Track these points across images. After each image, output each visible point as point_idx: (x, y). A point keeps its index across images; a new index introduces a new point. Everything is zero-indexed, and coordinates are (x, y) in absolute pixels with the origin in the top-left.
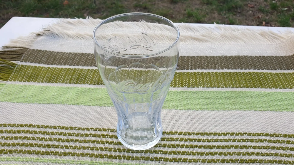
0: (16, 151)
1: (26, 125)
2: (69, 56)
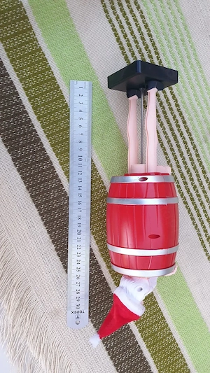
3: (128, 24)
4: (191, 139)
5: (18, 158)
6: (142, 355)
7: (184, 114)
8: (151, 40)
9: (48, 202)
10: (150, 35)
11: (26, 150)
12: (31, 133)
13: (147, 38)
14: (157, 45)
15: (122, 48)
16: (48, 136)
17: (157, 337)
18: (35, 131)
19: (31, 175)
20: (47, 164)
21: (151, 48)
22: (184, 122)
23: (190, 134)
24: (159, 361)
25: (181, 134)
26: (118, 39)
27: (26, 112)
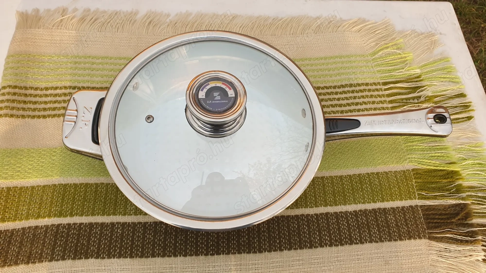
2: (360, 233)
5: (98, 252)
6: (350, 213)
8: (60, 89)
9: (154, 243)
11: (94, 242)
12: (80, 229)
14: (68, 84)
16: (93, 214)
17: (339, 192)
18: (81, 224)
19: (120, 248)
20: (118, 228)
21: (67, 91)
24: (364, 199)
27: (59, 225)
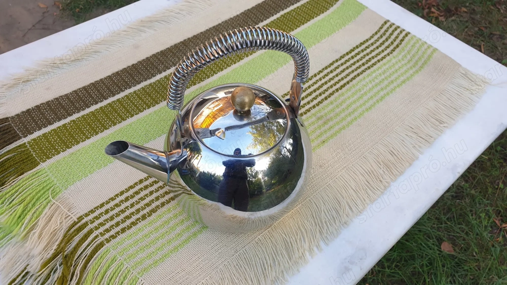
0: (158, 207)
1: (136, 184)
3: (377, 48)
4: (314, 107)
7: (332, 98)
8: (376, 62)
10: (379, 61)
13: (376, 59)
14: (375, 67)
15: (357, 47)
21: (370, 64)
22: (326, 98)
23: (318, 105)
25: (315, 99)
26: (362, 44)
